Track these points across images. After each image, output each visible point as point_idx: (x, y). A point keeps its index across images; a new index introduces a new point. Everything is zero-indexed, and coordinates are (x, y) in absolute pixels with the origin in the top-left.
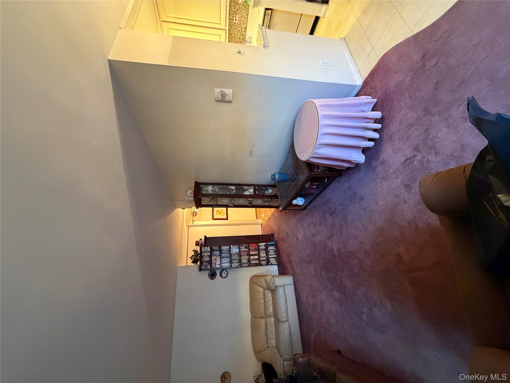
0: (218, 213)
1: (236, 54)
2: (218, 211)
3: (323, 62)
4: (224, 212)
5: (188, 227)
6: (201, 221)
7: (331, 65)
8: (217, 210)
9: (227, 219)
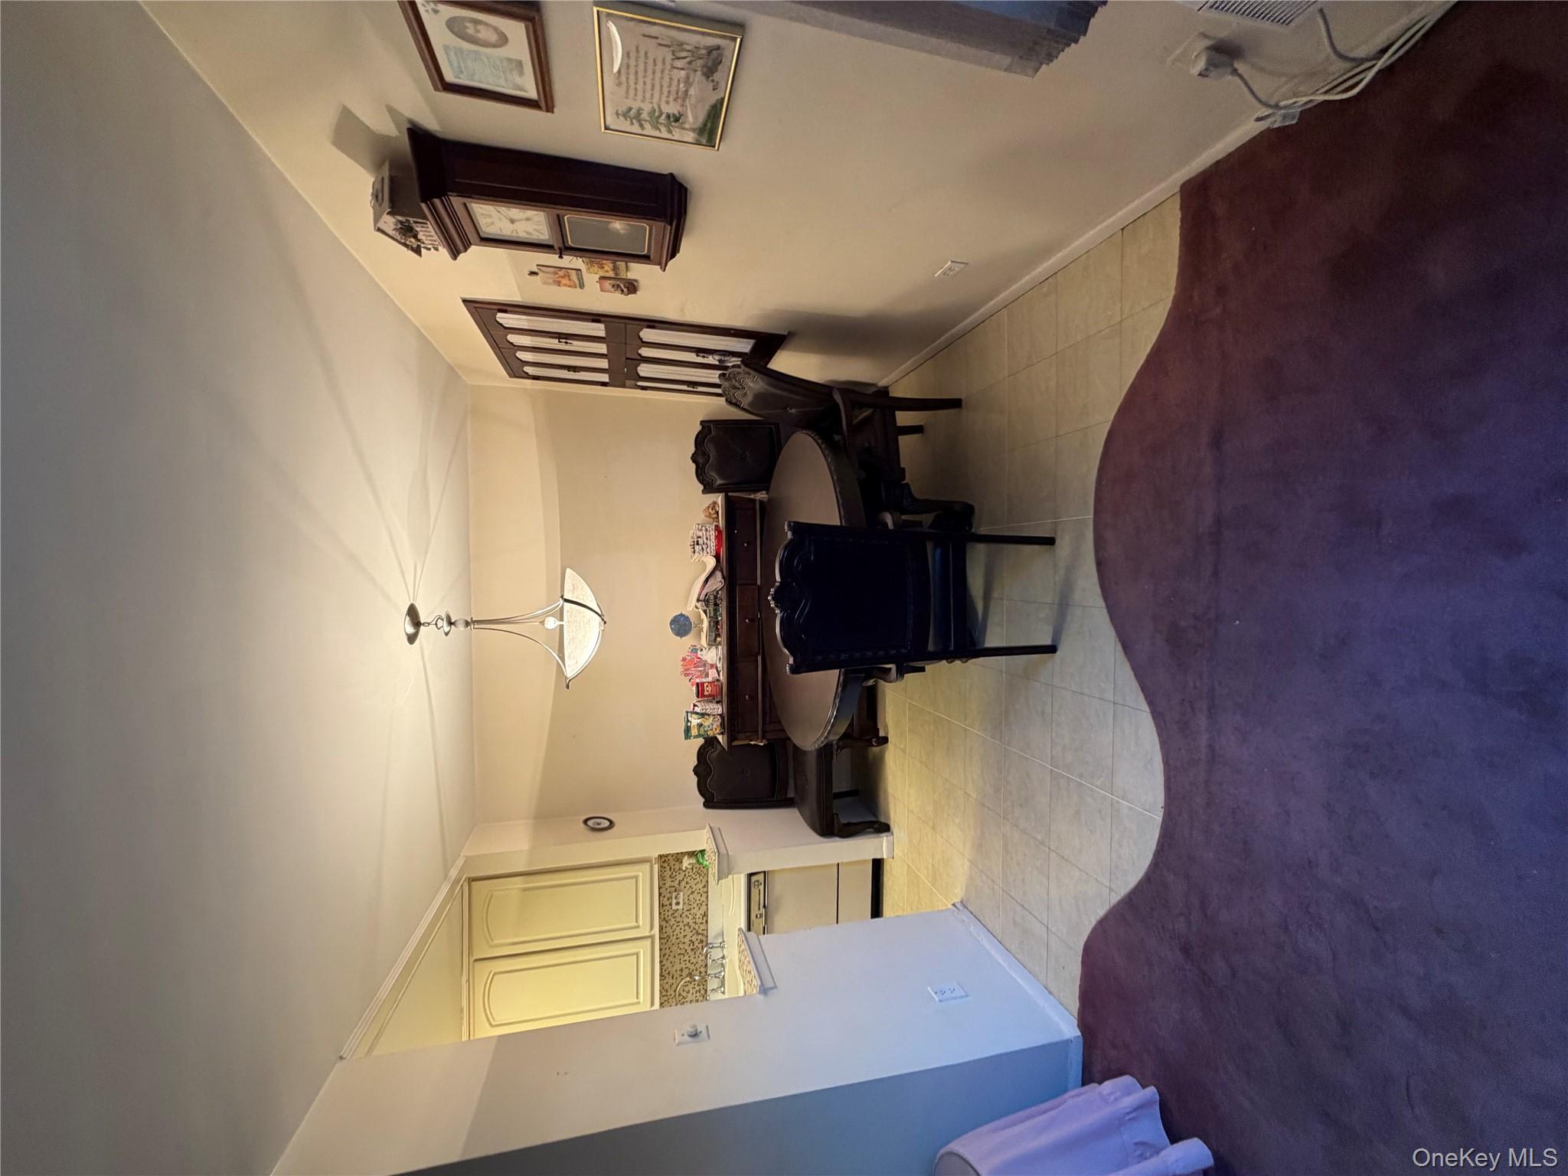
1: (687, 1043)
3: (939, 991)
7: (964, 994)
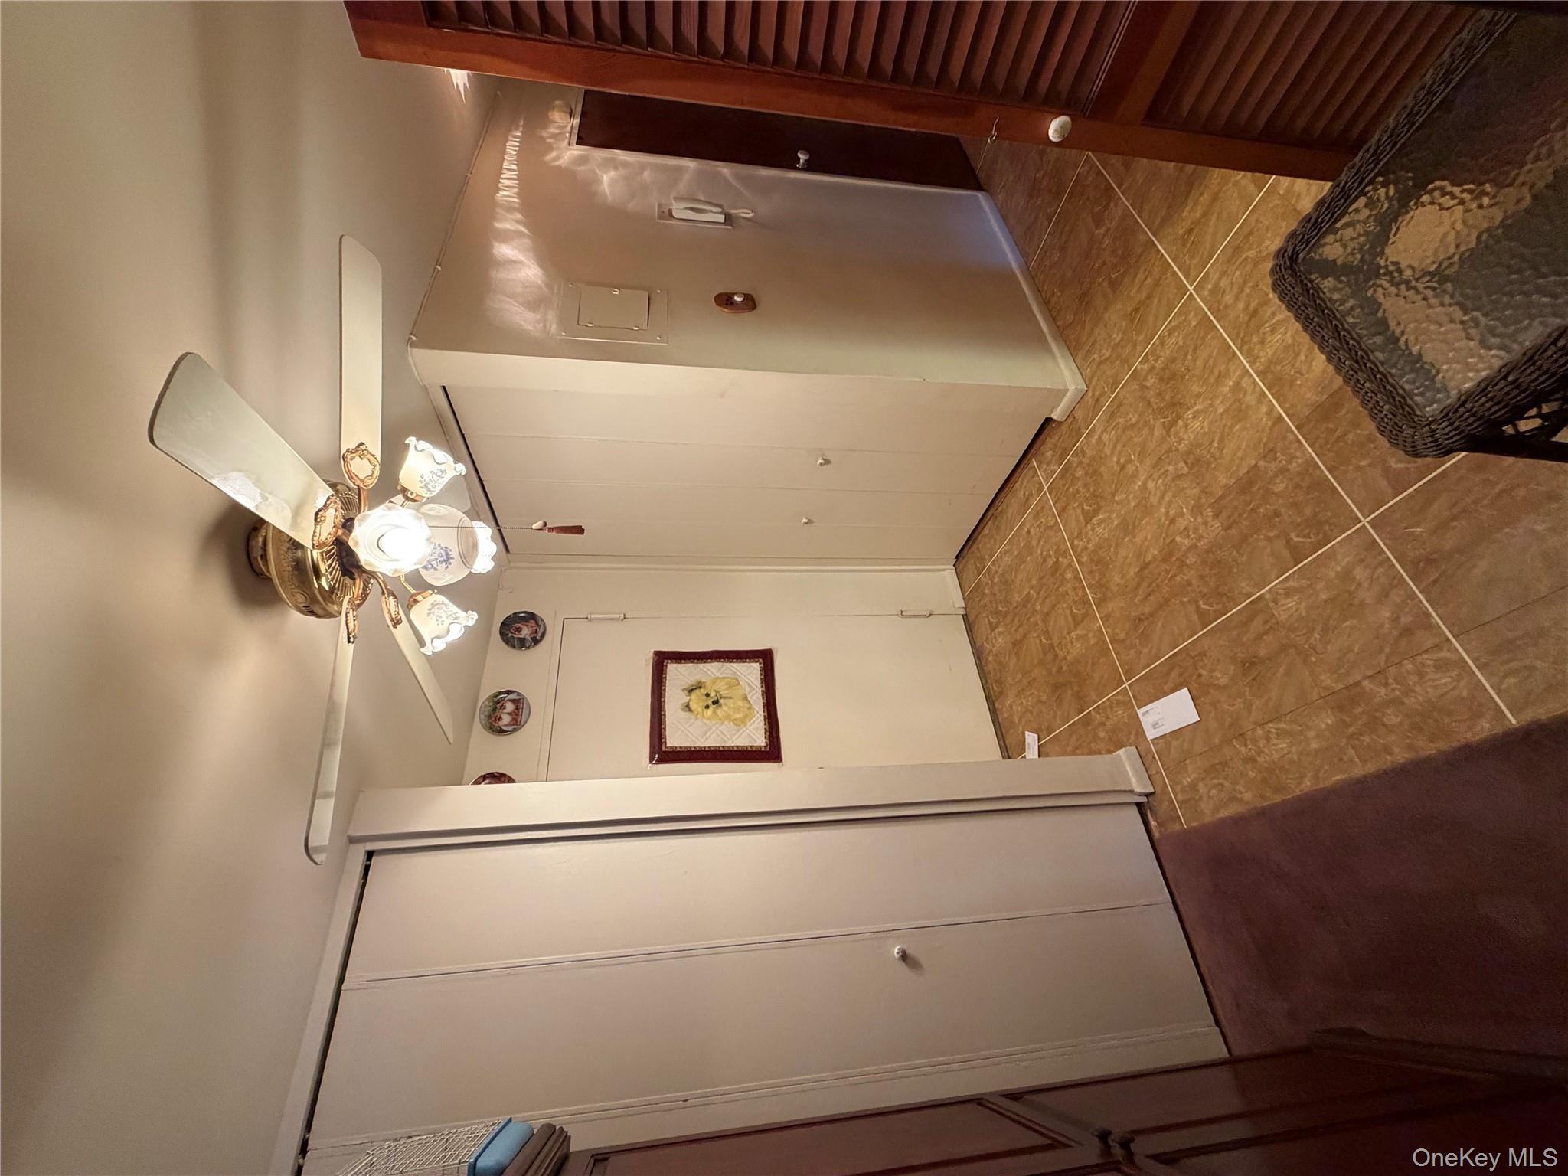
0: (696, 701)
2: (699, 686)
4: (745, 698)
5: (370, 855)
6: (550, 781)
8: (691, 680)
9: (771, 753)
